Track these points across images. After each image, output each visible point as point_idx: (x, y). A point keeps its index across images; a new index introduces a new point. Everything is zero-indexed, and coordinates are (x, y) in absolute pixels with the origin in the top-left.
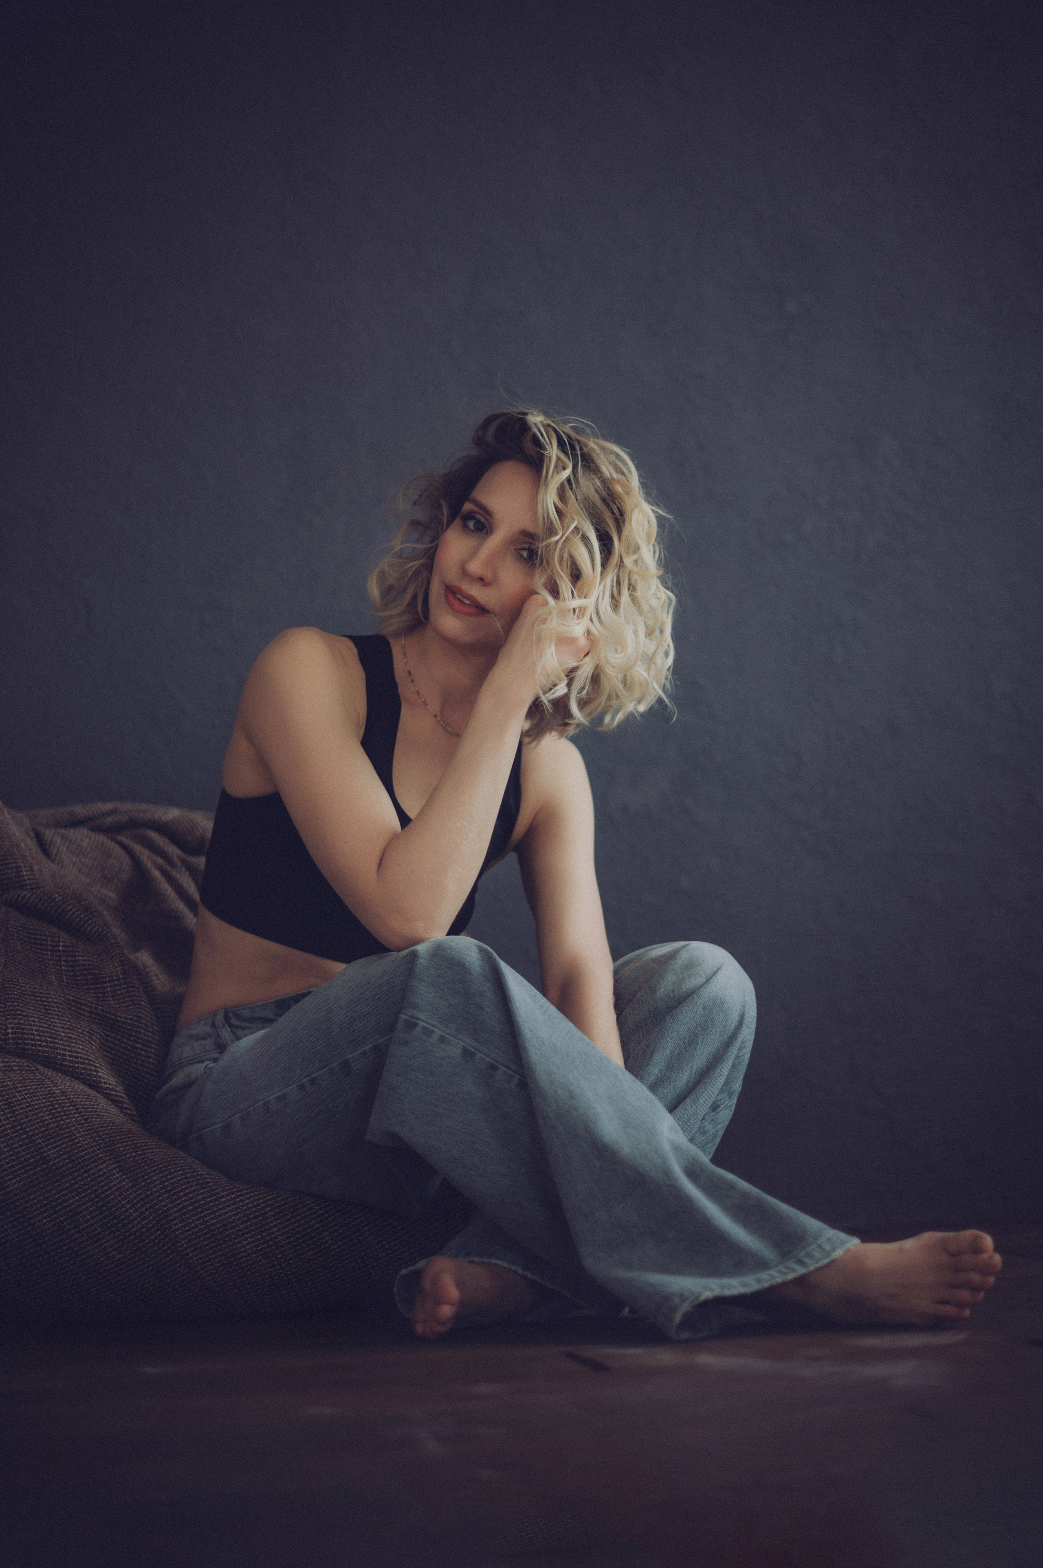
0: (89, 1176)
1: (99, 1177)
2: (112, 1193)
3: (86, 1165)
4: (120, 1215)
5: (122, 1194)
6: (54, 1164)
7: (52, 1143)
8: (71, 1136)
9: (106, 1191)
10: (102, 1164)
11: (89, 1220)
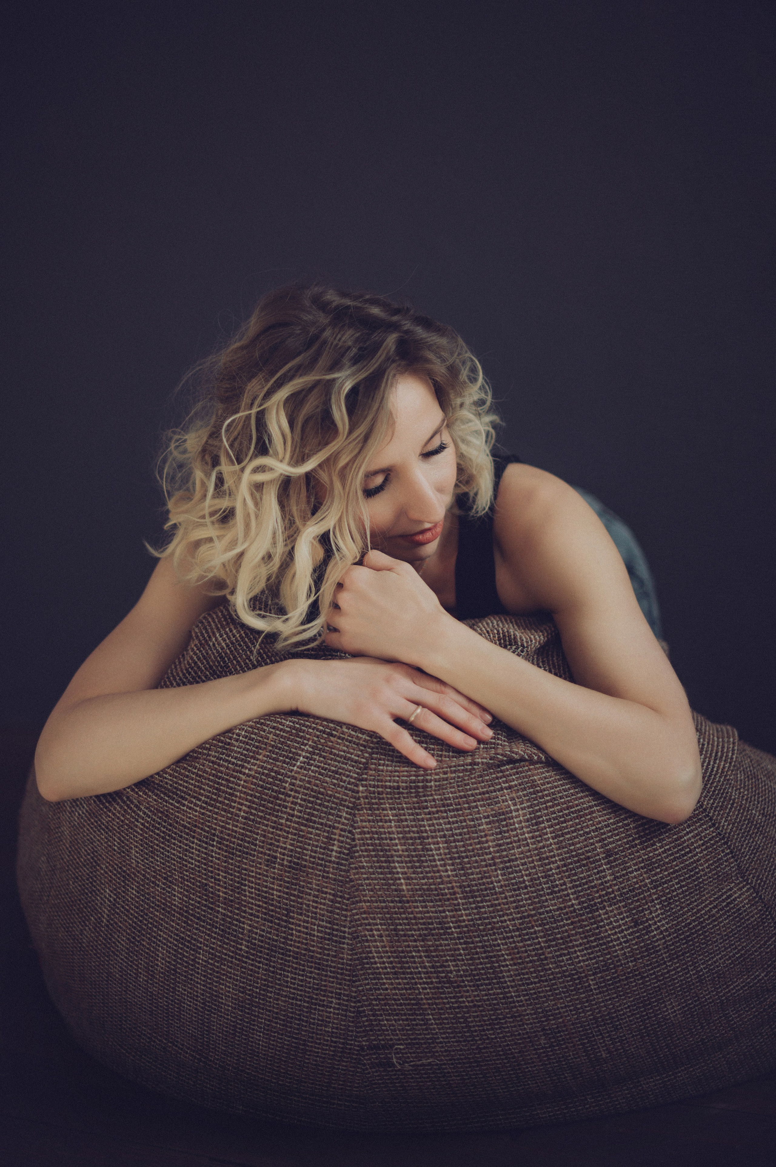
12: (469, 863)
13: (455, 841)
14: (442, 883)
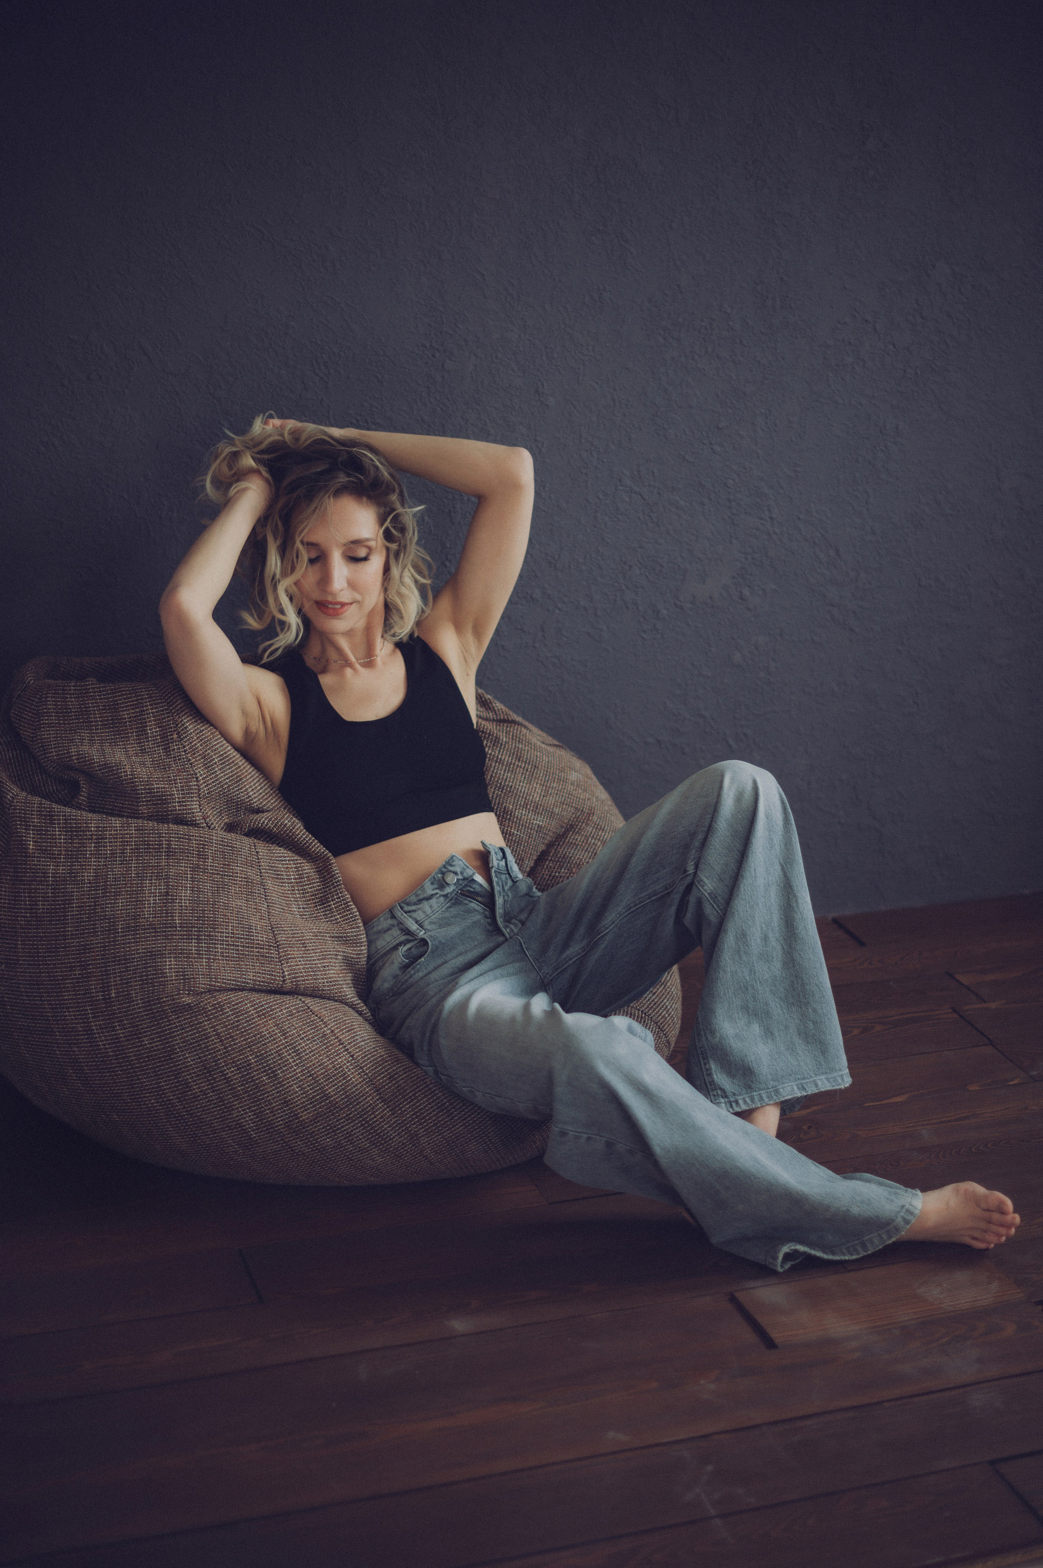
1: (367, 1108)
2: (378, 1120)
3: (357, 1099)
4: (384, 1135)
5: (385, 1120)
6: (334, 1099)
7: (331, 1082)
8: (344, 1074)
9: (373, 1118)
10: (369, 1097)
11: (360, 1139)
12: (76, 835)
13: (70, 820)
14: (55, 847)
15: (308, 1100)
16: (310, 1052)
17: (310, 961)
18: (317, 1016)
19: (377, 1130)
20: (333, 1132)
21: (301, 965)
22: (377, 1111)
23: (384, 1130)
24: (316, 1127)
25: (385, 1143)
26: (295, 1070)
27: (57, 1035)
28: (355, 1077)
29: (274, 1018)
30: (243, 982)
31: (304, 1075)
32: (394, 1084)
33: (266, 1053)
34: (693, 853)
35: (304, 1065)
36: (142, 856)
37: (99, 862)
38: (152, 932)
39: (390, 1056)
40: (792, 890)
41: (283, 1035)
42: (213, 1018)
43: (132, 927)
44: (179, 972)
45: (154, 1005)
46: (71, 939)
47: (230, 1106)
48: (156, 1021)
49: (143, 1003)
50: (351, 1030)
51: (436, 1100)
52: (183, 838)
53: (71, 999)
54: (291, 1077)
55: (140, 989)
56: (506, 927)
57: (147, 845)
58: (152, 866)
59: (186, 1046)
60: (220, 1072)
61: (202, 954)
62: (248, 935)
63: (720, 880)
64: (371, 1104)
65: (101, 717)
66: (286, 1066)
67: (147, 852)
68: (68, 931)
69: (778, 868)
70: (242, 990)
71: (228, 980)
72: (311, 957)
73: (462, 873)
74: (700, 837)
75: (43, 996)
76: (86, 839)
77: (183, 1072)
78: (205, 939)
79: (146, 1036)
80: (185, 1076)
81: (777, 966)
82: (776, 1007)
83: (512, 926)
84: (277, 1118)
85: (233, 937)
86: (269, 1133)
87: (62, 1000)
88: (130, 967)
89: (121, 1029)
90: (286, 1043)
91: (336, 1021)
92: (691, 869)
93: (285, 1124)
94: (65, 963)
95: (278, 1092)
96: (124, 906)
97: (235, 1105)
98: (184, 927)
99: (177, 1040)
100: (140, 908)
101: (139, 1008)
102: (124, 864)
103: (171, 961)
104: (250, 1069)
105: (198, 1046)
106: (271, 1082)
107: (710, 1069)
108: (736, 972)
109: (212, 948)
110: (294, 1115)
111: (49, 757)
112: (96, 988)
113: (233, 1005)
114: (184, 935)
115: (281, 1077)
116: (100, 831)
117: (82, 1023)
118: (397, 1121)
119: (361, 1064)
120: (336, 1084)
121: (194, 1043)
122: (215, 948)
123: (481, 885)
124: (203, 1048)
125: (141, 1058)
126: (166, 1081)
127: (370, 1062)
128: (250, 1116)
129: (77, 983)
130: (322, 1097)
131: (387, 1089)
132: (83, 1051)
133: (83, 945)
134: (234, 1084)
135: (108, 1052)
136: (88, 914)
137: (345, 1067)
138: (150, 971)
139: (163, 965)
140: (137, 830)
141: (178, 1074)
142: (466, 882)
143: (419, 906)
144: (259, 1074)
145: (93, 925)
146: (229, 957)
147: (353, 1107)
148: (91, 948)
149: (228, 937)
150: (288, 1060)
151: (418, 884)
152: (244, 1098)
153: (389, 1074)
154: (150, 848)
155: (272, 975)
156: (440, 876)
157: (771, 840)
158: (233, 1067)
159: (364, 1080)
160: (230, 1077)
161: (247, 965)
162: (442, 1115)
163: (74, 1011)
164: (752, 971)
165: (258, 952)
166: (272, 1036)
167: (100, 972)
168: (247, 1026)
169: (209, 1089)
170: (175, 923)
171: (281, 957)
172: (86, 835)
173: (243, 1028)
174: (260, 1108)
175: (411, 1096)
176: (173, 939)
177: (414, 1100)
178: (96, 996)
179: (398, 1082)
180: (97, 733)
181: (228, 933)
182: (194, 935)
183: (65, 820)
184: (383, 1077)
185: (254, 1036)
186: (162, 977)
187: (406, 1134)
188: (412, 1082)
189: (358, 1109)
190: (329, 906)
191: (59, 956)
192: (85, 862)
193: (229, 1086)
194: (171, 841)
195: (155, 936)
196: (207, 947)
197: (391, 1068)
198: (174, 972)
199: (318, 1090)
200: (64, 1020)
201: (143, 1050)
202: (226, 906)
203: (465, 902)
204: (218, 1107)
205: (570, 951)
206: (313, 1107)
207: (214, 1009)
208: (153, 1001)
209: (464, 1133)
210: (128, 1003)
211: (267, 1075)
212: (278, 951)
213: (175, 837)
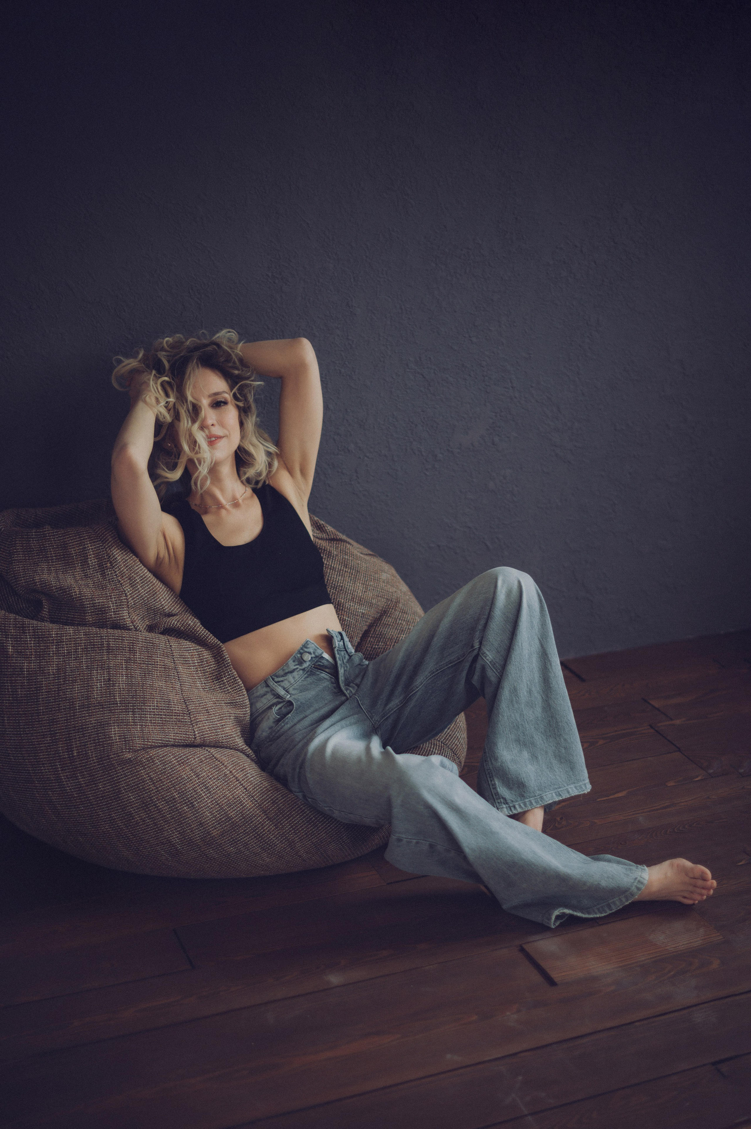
0: (253, 825)
1: (258, 825)
2: (266, 833)
3: (251, 819)
4: (271, 843)
5: (271, 833)
6: (235, 820)
7: (232, 808)
8: (241, 802)
9: (262, 832)
10: (259, 817)
11: (254, 847)
12: (42, 641)
13: (37, 629)
14: (27, 649)
15: (217, 822)
16: (216, 788)
17: (212, 722)
18: (219, 761)
19: (266, 840)
20: (235, 843)
21: (207, 726)
22: (265, 826)
23: (270, 840)
24: (223, 840)
25: (271, 848)
26: (206, 801)
27: (36, 784)
28: (248, 803)
29: (190, 765)
30: (167, 741)
31: (213, 804)
32: (276, 807)
33: (185, 790)
34: (477, 634)
35: (212, 797)
36: (90, 653)
37: (59, 659)
38: (101, 708)
39: (271, 787)
40: (548, 657)
41: (197, 776)
42: (147, 768)
43: (86, 705)
44: (121, 736)
45: (105, 760)
46: (43, 715)
47: (162, 829)
48: (107, 771)
49: (97, 759)
50: (243, 770)
51: (305, 816)
52: (118, 639)
53: (45, 758)
54: (204, 806)
55: (94, 749)
56: (347, 690)
57: (93, 645)
58: (97, 660)
59: (129, 788)
60: (154, 805)
61: (137, 722)
62: (168, 707)
63: (498, 652)
64: (261, 822)
65: (55, 553)
66: (200, 798)
67: (93, 650)
68: (40, 709)
69: (537, 641)
70: (166, 746)
71: (156, 740)
72: (212, 719)
73: (314, 653)
74: (482, 622)
75: (25, 756)
76: (49, 643)
77: (128, 806)
78: (138, 711)
79: (100, 782)
80: (129, 809)
81: (539, 710)
82: (538, 739)
83: (351, 689)
84: (195, 835)
85: (158, 709)
86: (190, 846)
87: (38, 759)
88: (86, 733)
89: (81, 778)
90: (199, 782)
91: (233, 764)
92: (477, 645)
93: (201, 839)
94: (39, 732)
95: (195, 817)
96: (79, 690)
97: (165, 828)
98: (123, 703)
99: (122, 784)
100: (91, 691)
101: (95, 763)
102: (77, 660)
103: (115, 728)
104: (175, 802)
105: (137, 787)
106: (190, 810)
107: (495, 784)
108: (511, 716)
109: (144, 717)
110: (207, 833)
111: (20, 583)
112: (62, 750)
113: (161, 758)
114: (123, 709)
115: (197, 807)
116: (58, 637)
117: (54, 774)
118: (279, 833)
119: (252, 794)
120: (236, 809)
121: (134, 786)
122: (146, 717)
123: (327, 660)
124: (141, 789)
125: (98, 798)
126: (116, 813)
127: (259, 792)
128: (176, 835)
129: (49, 746)
130: (227, 819)
131: (271, 811)
132: (56, 794)
133: (52, 719)
134: (164, 813)
135: (74, 795)
136: (54, 697)
137: (241, 797)
138: (100, 736)
139: (110, 732)
140: (85, 635)
141: (124, 808)
142: (317, 659)
143: (285, 678)
144: (182, 805)
145: (58, 704)
146: (155, 723)
147: (248, 825)
148: (57, 721)
149: (154, 709)
150: (201, 794)
151: (284, 663)
152: (171, 822)
153: (272, 800)
154: (95, 648)
155: (187, 734)
156: (299, 655)
157: (532, 622)
158: (163, 801)
159: (255, 805)
160: (161, 808)
161: (168, 728)
162: (310, 827)
163: (47, 766)
164: (522, 715)
165: (176, 719)
166: (189, 778)
167: (65, 738)
168: (171, 772)
169: (147, 817)
170: (117, 701)
171: (192, 721)
172: (49, 640)
173: (168, 773)
174: (183, 829)
175: (288, 815)
176: (115, 712)
177: (290, 817)
178: (63, 755)
179: (279, 805)
180: (52, 565)
181: (154, 706)
182: (130, 709)
183: (33, 630)
184: (268, 802)
185: (177, 779)
186: (109, 740)
187: (286, 841)
188: (288, 805)
189: (252, 826)
190: (223, 681)
191: (35, 727)
192: (50, 659)
193: (161, 814)
194: (109, 641)
195: (102, 711)
196: (140, 717)
197: (273, 795)
198: (118, 736)
199: (223, 814)
200: (40, 773)
201: (98, 792)
202: (151, 686)
203: (318, 673)
204: (153, 829)
205: (391, 705)
206: (220, 826)
207: (148, 761)
208: (104, 757)
209: (326, 838)
210: (86, 759)
211: (187, 806)
212: (190, 717)
213: (112, 639)
